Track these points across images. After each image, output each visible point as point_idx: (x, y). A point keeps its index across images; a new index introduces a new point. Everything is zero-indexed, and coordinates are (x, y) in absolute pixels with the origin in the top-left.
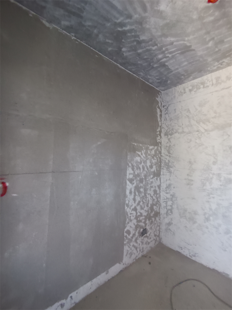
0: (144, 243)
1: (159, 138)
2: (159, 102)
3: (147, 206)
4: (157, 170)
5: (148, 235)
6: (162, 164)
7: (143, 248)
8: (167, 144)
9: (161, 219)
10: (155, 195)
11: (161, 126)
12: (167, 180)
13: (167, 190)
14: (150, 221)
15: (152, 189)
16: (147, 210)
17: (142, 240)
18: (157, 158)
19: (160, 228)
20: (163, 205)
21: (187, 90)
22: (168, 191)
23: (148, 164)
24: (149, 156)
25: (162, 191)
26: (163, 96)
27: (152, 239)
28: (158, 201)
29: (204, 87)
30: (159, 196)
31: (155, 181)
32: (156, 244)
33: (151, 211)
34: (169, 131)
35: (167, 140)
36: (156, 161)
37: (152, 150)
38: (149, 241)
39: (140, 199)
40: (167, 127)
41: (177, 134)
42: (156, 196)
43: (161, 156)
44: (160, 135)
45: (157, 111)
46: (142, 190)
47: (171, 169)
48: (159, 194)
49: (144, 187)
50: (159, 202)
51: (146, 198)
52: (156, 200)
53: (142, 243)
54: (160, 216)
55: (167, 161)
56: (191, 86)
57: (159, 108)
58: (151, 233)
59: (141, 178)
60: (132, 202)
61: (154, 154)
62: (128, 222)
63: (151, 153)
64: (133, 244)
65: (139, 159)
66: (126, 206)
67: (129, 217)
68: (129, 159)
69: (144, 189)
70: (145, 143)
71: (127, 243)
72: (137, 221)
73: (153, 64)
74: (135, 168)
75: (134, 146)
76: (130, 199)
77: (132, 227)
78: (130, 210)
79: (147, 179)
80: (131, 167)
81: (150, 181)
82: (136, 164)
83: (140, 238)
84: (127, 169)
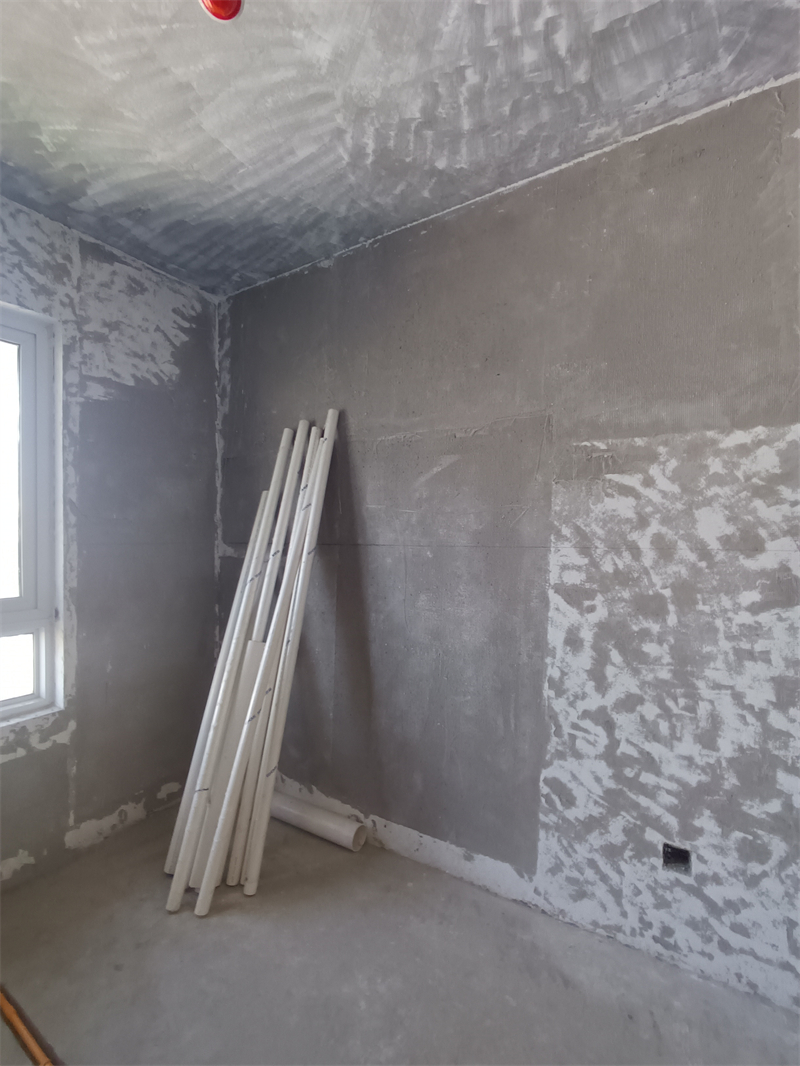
5: (710, 893)
7: (667, 930)
15: (761, 670)
24: (722, 485)
27: (759, 948)
39: (640, 688)
46: (650, 648)
49: (672, 640)
59: (648, 595)
60: (584, 684)
61: (778, 471)
62: (557, 750)
63: (743, 468)
64: (590, 856)
65: (624, 507)
66: (546, 685)
67: (566, 737)
68: (558, 508)
69: (671, 648)
70: (679, 427)
71: (557, 828)
72: (618, 777)
73: (564, 86)
74: (602, 546)
75: (594, 455)
76: (568, 665)
77: (582, 784)
78: (570, 710)
79: (700, 607)
80: (574, 542)
81: (729, 619)
82: (602, 528)
83: (639, 865)
84: (552, 549)
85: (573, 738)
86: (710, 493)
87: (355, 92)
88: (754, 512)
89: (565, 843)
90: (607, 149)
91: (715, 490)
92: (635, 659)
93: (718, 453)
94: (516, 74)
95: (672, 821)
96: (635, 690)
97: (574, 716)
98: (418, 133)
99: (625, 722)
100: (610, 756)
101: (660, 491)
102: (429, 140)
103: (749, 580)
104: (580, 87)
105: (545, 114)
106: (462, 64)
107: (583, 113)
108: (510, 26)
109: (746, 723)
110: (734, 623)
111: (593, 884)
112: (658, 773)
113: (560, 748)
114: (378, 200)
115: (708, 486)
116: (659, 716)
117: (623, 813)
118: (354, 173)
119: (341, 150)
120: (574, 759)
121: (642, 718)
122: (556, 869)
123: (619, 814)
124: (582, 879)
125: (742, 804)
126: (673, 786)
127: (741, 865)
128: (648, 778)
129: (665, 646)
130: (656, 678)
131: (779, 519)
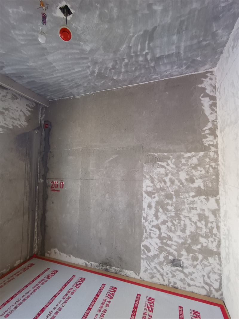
0: (178, 277)
1: (210, 138)
3: (183, 232)
4: (206, 186)
7: (175, 283)
8: (221, 145)
9: (223, 266)
11: (216, 119)
12: (224, 204)
14: (192, 255)
15: (193, 212)
16: (182, 237)
17: (172, 271)
19: (220, 280)
21: (230, 50)
31: (202, 202)
35: (221, 140)
40: (221, 119)
41: (227, 127)
42: (207, 224)
44: (213, 134)
45: (202, 102)
47: (226, 186)
48: (215, 224)
49: (174, 205)
50: (216, 236)
54: (220, 259)
55: (223, 174)
57: (207, 95)
59: (168, 194)
60: (153, 218)
61: (197, 163)
62: (146, 237)
63: (190, 162)
64: (155, 266)
65: (162, 171)
66: (143, 219)
67: (148, 233)
68: (145, 170)
70: (175, 151)
71: (146, 259)
72: (162, 243)
73: (148, 66)
74: (157, 181)
75: (154, 157)
76: (148, 213)
77: (153, 246)
78: (149, 225)
79: (181, 196)
80: (150, 180)
81: (188, 199)
82: (157, 176)
83: (167, 266)
84: (144, 182)
85: (150, 233)
86: (182, 168)
87: (95, 59)
88: (192, 173)
89: (148, 263)
90: (156, 81)
91: (183, 167)
92: (165, 210)
93: (184, 158)
94: (137, 62)
95: (175, 253)
96: (166, 219)
97: (150, 227)
98: (110, 70)
99: (163, 228)
100: (160, 237)
101: (171, 167)
102: (113, 72)
103: (192, 189)
104: (152, 67)
105: (143, 71)
106: (124, 57)
107: (152, 72)
108: (137, 52)
109: (192, 226)
110: (189, 200)
111: (156, 274)
112: (172, 241)
113: (146, 236)
114: (96, 83)
115: (182, 166)
116: (172, 225)
117: (163, 252)
118: (91, 77)
119: (88, 71)
120: (150, 239)
121: (168, 226)
122: (146, 271)
123: (162, 253)
124: (153, 272)
125: (192, 247)
126: (175, 244)
127: (192, 263)
128: (169, 242)
129: (173, 207)
130: (171, 215)
131: (198, 175)
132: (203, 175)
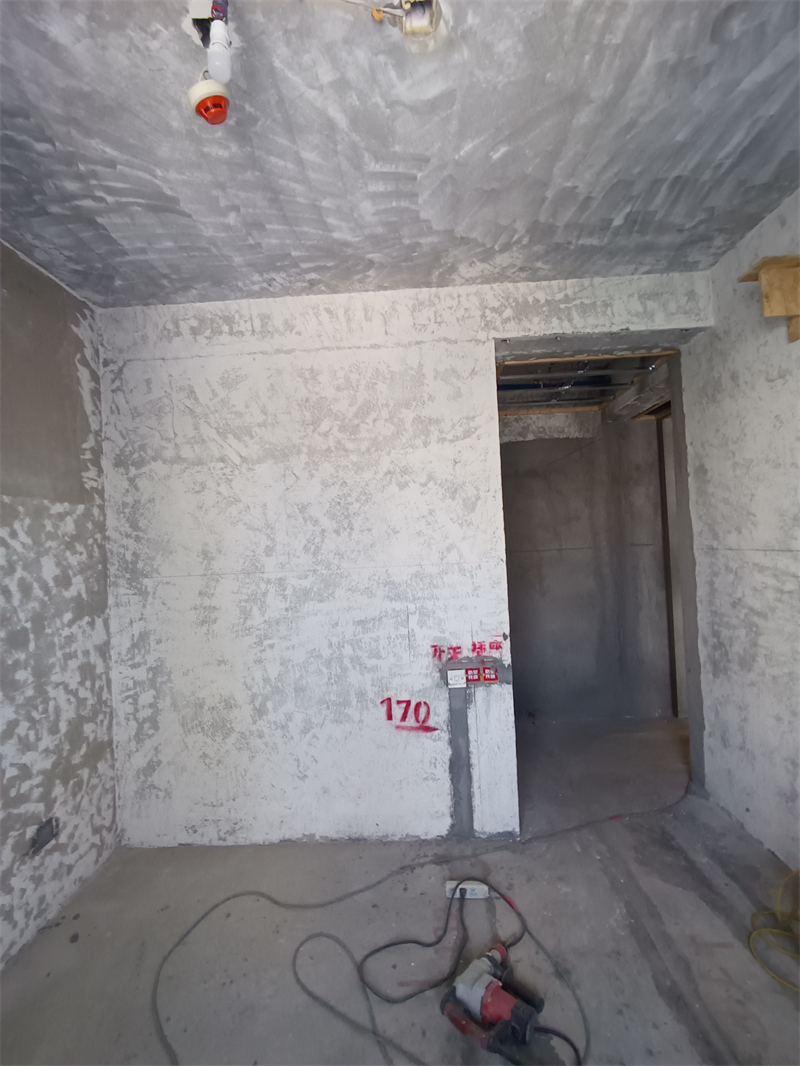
0: (48, 874)
1: (92, 473)
2: (87, 343)
3: (54, 730)
4: (89, 591)
5: (63, 838)
6: (109, 566)
7: (42, 899)
8: (124, 495)
9: (117, 765)
10: (88, 684)
11: (101, 430)
12: (131, 622)
13: (134, 655)
14: (71, 782)
15: (73, 664)
16: (52, 747)
17: (35, 868)
18: (86, 546)
19: (114, 798)
20: (123, 709)
21: (184, 327)
22: (138, 659)
23: (49, 570)
24: (52, 540)
25: (116, 662)
26: (100, 325)
27: (82, 849)
28: (101, 702)
29: (231, 333)
30: (104, 682)
31: (84, 632)
32: (100, 859)
33: (71, 744)
34: (132, 453)
35: (126, 484)
36: (84, 557)
37: (61, 517)
38: (69, 859)
39: (16, 712)
40: (124, 438)
41: (159, 462)
42: (93, 685)
43: (106, 538)
44: (96, 463)
45: (79, 374)
46: (21, 675)
47: (146, 581)
48: (104, 677)
49: (32, 662)
50: (106, 706)
51: (46, 701)
52: (90, 702)
53: (37, 880)
54: (112, 752)
55: (129, 557)
56: (195, 317)
57: (85, 363)
58: (76, 827)
59: (18, 630)
61: (74, 533)
63: (61, 529)
69: (33, 669)
70: (29, 493)
72: (6, 804)
73: (42, 200)
79: (47, 631)
83: (23, 867)
86: (47, 546)
88: (66, 559)
91: (49, 543)
92: (11, 689)
93: (50, 517)
95: (41, 807)
96: (13, 716)
99: (9, 750)
101: (22, 543)
103: (67, 604)
104: (43, 208)
106: (57, 144)
108: (98, 179)
109: (71, 703)
110: (62, 636)
112: (31, 776)
115: (46, 540)
116: (29, 729)
117: (11, 833)
121: (19, 736)
123: (8, 838)
125: (72, 760)
126: (40, 779)
127: (73, 803)
129: (29, 669)
130: (25, 698)
131: (76, 564)
132: (83, 562)
